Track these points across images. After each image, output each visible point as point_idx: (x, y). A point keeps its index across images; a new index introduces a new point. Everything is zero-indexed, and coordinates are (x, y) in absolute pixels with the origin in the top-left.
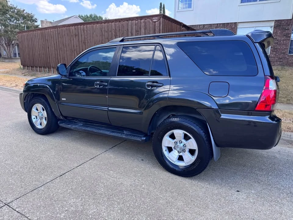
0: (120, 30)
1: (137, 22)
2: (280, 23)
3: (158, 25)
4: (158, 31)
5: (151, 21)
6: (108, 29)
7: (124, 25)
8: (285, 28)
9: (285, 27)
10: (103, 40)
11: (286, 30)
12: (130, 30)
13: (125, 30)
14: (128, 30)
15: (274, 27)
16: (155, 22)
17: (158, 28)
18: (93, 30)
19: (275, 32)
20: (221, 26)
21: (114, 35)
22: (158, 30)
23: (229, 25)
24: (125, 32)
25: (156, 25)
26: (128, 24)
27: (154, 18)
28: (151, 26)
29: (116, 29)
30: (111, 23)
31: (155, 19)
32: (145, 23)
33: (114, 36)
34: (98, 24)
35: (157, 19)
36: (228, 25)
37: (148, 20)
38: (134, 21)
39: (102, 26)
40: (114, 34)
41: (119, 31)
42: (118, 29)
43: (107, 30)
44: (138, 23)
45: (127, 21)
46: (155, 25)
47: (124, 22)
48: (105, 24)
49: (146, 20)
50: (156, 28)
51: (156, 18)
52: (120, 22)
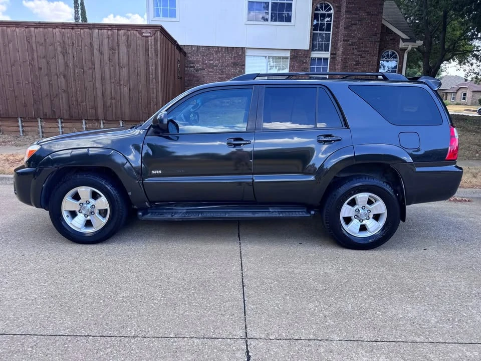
0: (73, 43)
1: (110, 32)
2: (297, 55)
3: (153, 43)
4: (153, 52)
5: (138, 35)
6: (45, 40)
7: (83, 36)
8: (303, 61)
9: (302, 59)
10: (33, 59)
11: (304, 63)
12: (96, 46)
13: (86, 46)
14: (92, 45)
15: (290, 59)
16: (148, 37)
17: (153, 48)
18: (6, 37)
19: (292, 64)
20: (223, 50)
21: (61, 52)
22: (153, 50)
23: (235, 51)
24: (86, 47)
25: (149, 43)
26: (91, 36)
27: (144, 30)
28: (140, 42)
29: (63, 41)
30: (51, 29)
31: (147, 32)
32: (128, 36)
33: (59, 53)
34: (20, 28)
35: (150, 33)
36: (233, 51)
37: (133, 33)
38: (105, 31)
39: (30, 32)
40: (59, 49)
41: (73, 45)
42: (68, 42)
43: (43, 41)
44: (112, 35)
45: (90, 28)
46: (147, 42)
47: (82, 31)
48: (36, 30)
49: (129, 32)
50: (150, 47)
51: (149, 30)
52: (72, 29)
